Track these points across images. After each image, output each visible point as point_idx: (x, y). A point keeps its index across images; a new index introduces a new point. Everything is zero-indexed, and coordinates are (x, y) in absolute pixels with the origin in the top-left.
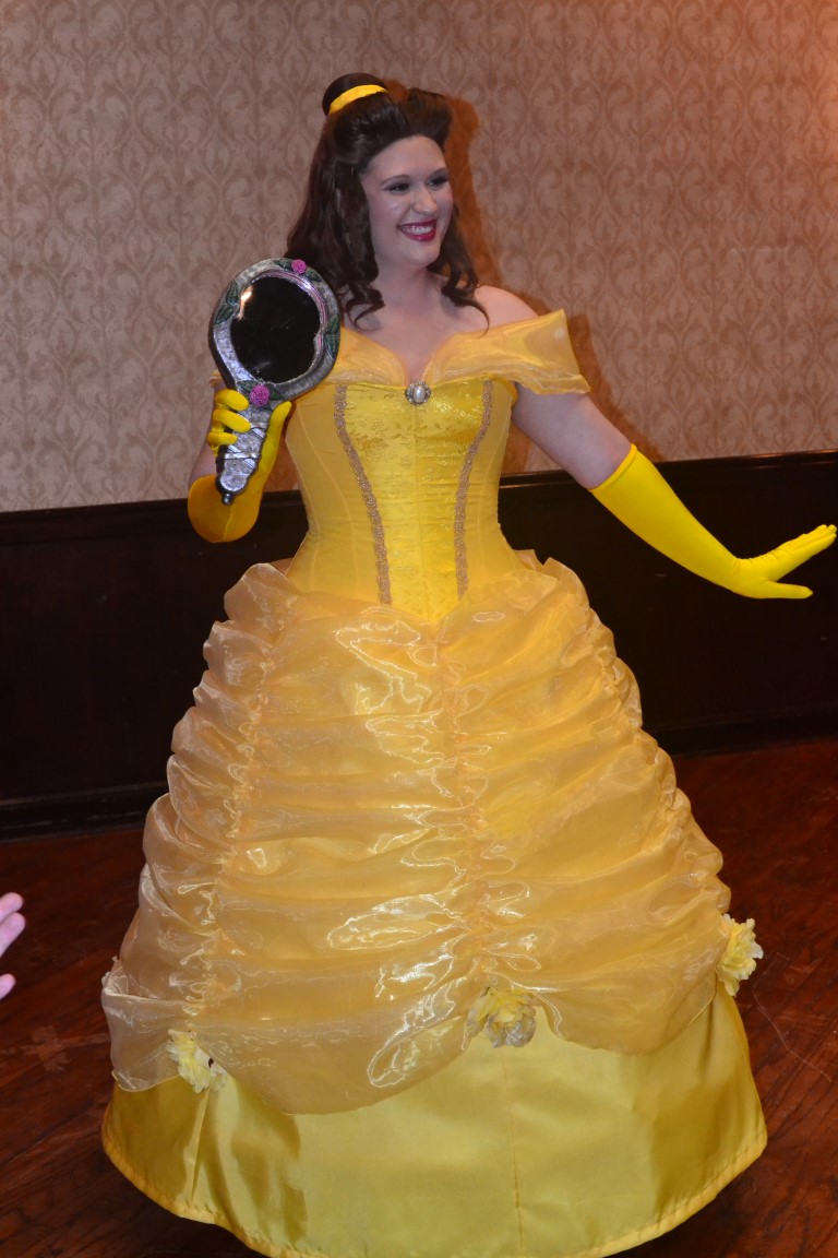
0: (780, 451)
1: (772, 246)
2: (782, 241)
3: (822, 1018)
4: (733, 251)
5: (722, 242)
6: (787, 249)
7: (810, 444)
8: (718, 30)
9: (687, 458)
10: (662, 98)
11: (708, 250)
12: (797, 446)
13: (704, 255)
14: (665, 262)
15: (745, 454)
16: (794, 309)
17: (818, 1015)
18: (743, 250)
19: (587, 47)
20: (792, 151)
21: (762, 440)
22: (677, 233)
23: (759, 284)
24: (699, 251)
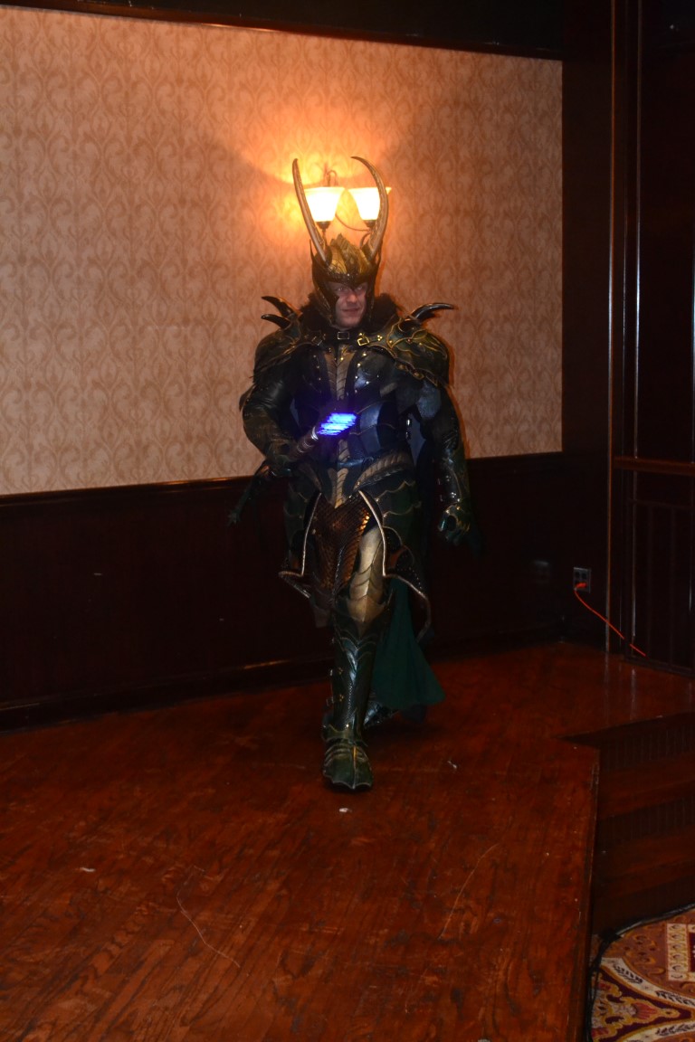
0: (187, 479)
1: (178, 325)
2: (186, 321)
3: (231, 916)
4: (150, 328)
5: (141, 322)
6: (189, 328)
7: (209, 473)
8: (135, 163)
9: (116, 484)
10: (93, 211)
11: (130, 327)
12: (199, 475)
13: (128, 331)
14: (97, 335)
15: (160, 481)
16: (196, 373)
17: (227, 914)
18: (157, 327)
19: (36, 170)
20: (192, 255)
21: (173, 471)
22: (107, 314)
23: (170, 354)
24: (123, 328)
